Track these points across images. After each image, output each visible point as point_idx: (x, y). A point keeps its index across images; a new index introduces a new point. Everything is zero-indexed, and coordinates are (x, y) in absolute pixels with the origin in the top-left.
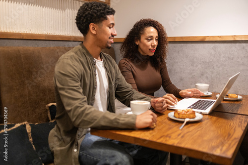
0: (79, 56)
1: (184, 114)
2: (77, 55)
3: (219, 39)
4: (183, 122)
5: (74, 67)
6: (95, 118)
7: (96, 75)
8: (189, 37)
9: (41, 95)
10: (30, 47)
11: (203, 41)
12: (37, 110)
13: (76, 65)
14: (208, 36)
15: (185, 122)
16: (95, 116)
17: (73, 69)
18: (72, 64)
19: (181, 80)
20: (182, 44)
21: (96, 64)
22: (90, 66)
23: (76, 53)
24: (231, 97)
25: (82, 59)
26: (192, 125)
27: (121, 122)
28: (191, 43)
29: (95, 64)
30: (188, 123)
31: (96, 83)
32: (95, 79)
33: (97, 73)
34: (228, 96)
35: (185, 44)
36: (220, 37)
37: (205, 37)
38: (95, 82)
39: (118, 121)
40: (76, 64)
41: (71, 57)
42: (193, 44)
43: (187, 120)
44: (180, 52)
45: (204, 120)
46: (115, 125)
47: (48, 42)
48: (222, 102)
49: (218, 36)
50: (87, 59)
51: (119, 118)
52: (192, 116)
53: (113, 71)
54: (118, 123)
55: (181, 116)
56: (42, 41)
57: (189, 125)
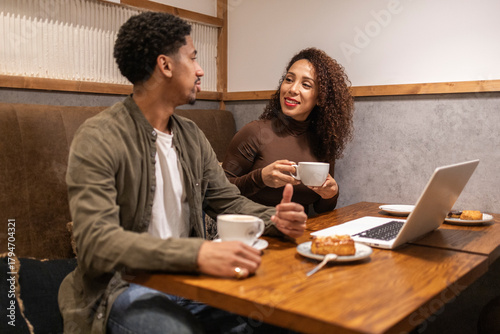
0: (120, 122)
1: (328, 245)
2: (117, 119)
3: (448, 90)
4: (319, 262)
5: (105, 144)
6: (116, 251)
7: (154, 163)
8: (385, 86)
9: (59, 202)
10: (42, 104)
11: (413, 95)
12: (48, 232)
13: (110, 140)
14: (425, 84)
15: (324, 263)
16: (115, 247)
17: (100, 149)
18: (101, 139)
19: (369, 180)
20: (371, 103)
21: (158, 141)
22: (143, 143)
23: (115, 115)
24: (465, 217)
25: (125, 129)
26: (340, 268)
27: (166, 259)
28: (390, 100)
29: (154, 141)
30: (331, 264)
31: (155, 180)
32: (151, 172)
33: (157, 158)
34: (461, 214)
35: (377, 103)
36: (451, 84)
37: (418, 86)
38: (151, 177)
39: (161, 257)
40: (112, 138)
41: (102, 124)
42: (393, 103)
43: (331, 257)
44: (366, 120)
45: (376, 260)
46: (156, 265)
47: (83, 96)
48: (442, 227)
49: (447, 84)
50: (137, 129)
51: (163, 251)
52: (346, 250)
53: (198, 157)
54: (161, 260)
55: (320, 249)
56: (71, 95)
57: (334, 268)
